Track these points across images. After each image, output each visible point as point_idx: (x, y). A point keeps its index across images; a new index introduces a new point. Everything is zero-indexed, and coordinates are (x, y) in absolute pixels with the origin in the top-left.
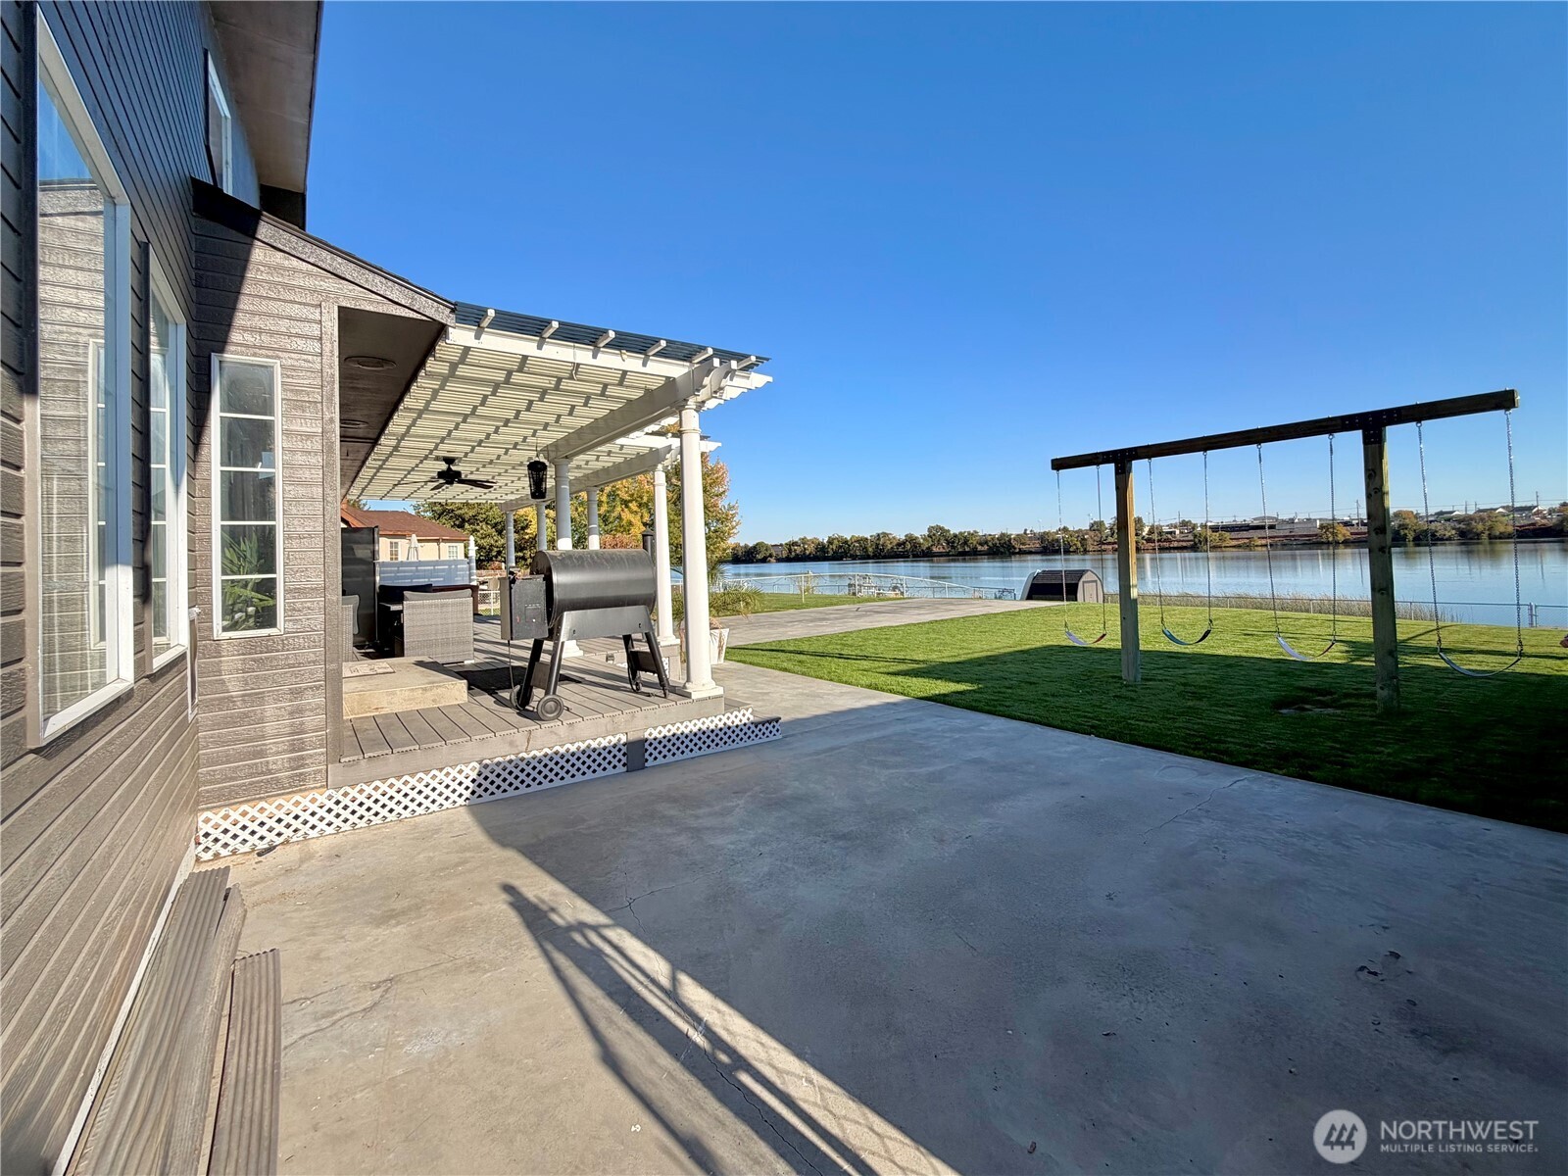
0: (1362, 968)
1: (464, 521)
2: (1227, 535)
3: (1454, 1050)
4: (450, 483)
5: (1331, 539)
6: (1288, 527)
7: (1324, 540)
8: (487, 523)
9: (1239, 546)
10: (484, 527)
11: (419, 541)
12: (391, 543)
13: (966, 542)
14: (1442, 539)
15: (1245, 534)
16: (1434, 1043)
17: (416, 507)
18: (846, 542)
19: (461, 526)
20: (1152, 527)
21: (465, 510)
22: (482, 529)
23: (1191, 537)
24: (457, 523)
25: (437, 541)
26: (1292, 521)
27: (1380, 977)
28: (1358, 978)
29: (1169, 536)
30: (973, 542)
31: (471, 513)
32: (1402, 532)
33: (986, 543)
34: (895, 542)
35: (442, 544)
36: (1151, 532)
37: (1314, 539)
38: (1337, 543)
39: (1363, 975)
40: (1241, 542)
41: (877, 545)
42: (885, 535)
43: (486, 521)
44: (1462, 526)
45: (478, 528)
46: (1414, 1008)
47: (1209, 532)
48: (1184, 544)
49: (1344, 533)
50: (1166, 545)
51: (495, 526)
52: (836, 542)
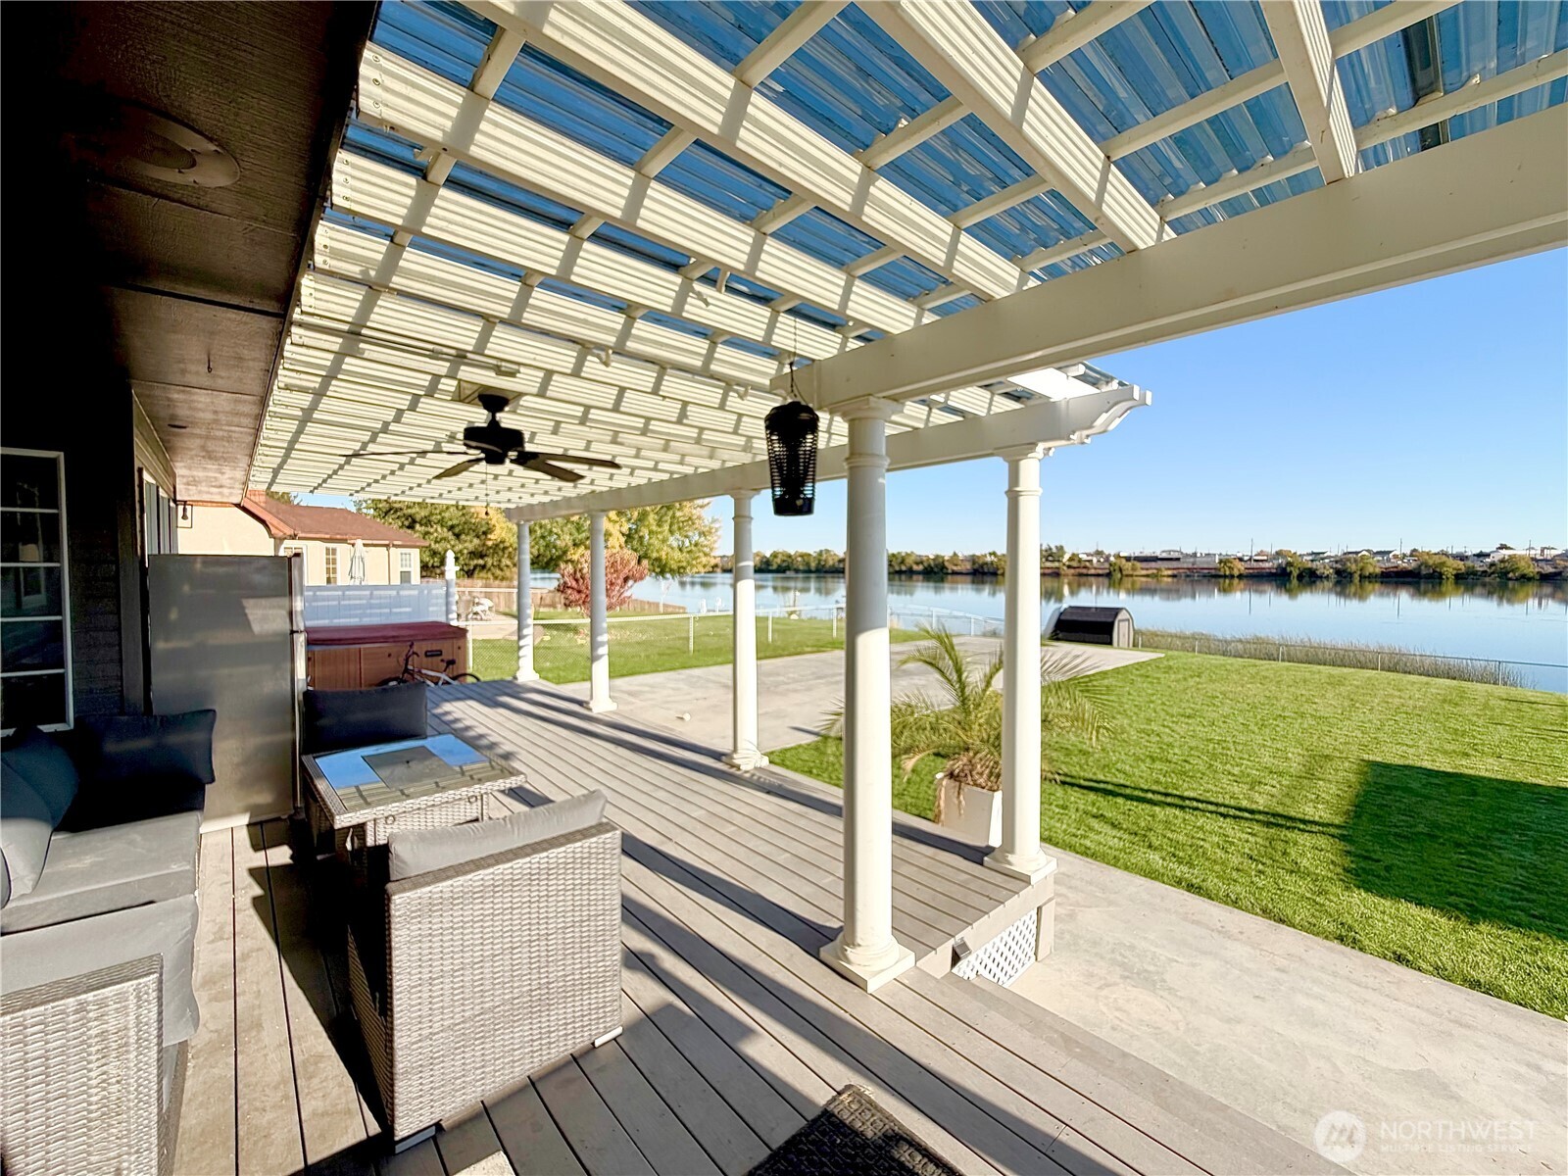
1: (414, 521)
2: (1139, 565)
4: (494, 459)
5: (1228, 573)
6: (1192, 560)
7: (1222, 573)
8: (442, 526)
9: (1147, 576)
10: (439, 529)
11: (365, 545)
12: (328, 549)
13: (903, 562)
14: (1321, 577)
15: (1153, 565)
17: (358, 504)
18: (790, 556)
19: (411, 527)
20: (1073, 554)
21: (416, 509)
22: (436, 530)
23: (1107, 565)
24: (407, 523)
25: (387, 546)
26: (1195, 555)
29: (1088, 564)
30: (910, 561)
31: (423, 513)
32: (1288, 569)
33: (922, 563)
34: (836, 559)
35: (392, 549)
36: (1071, 559)
37: (1213, 572)
38: (1232, 576)
40: (1150, 572)
41: (820, 561)
42: (827, 551)
43: (441, 522)
44: (1339, 566)
45: (432, 530)
47: (1124, 561)
48: (1100, 572)
49: (1239, 568)
50: (1084, 571)
51: (451, 528)
52: (780, 556)
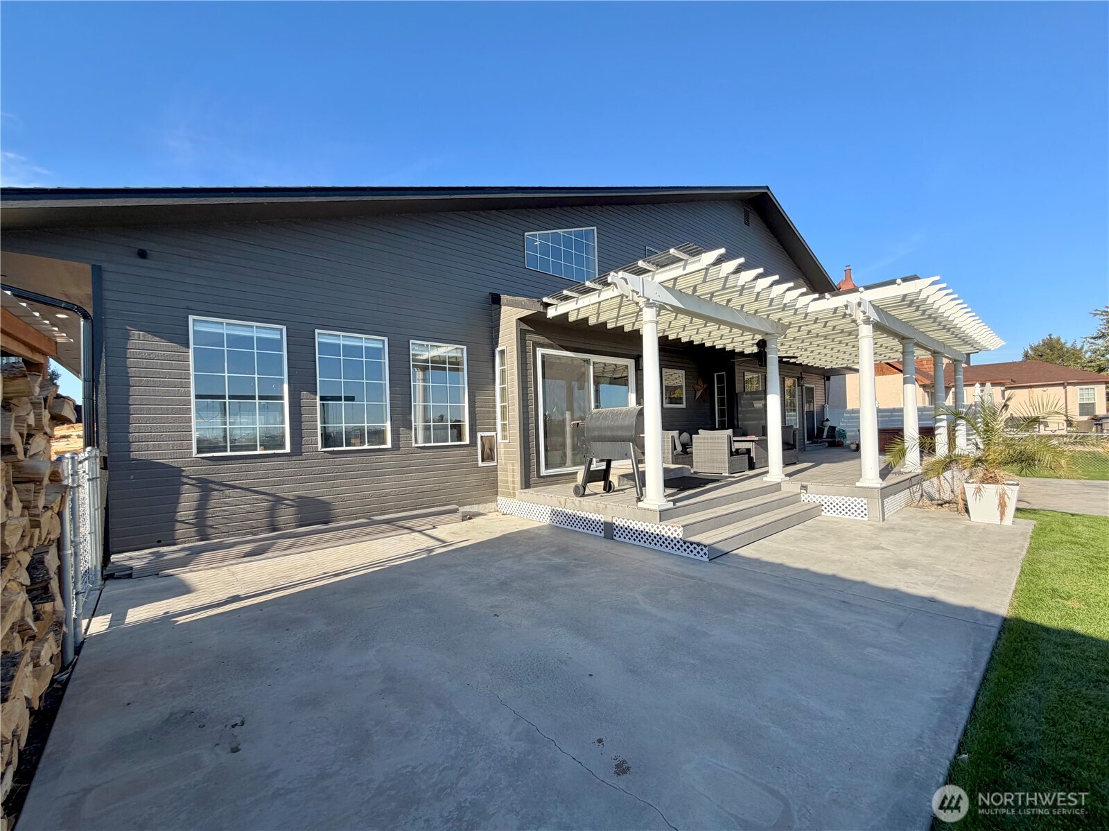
0: (243, 724)
3: (167, 720)
16: (178, 715)
25: (1063, 384)
27: (229, 726)
28: (238, 716)
35: (1069, 387)
39: (238, 720)
46: (199, 725)
